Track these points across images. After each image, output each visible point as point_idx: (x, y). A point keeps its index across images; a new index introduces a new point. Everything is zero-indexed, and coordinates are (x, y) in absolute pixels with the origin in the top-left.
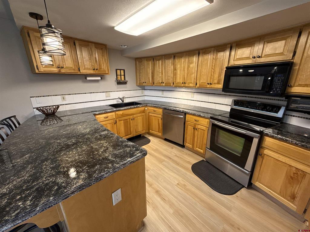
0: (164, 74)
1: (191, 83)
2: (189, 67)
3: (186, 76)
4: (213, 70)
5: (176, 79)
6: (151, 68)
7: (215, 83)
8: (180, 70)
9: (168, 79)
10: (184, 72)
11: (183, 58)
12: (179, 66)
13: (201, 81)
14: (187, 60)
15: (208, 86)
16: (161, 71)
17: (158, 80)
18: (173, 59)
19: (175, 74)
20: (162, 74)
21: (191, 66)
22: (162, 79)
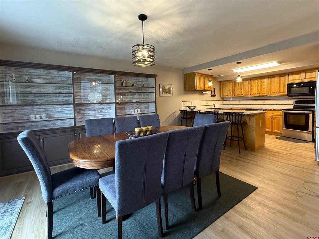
0: (242, 89)
1: (265, 93)
2: (261, 85)
3: (260, 90)
4: (279, 86)
5: (252, 92)
6: (232, 86)
7: (281, 92)
8: (255, 87)
9: (246, 92)
10: (258, 88)
11: (257, 80)
12: (254, 84)
13: (271, 92)
14: (260, 81)
15: (277, 94)
16: (240, 88)
17: (238, 93)
18: (249, 81)
19: (251, 89)
20: (241, 89)
21: (263, 84)
22: (241, 93)
